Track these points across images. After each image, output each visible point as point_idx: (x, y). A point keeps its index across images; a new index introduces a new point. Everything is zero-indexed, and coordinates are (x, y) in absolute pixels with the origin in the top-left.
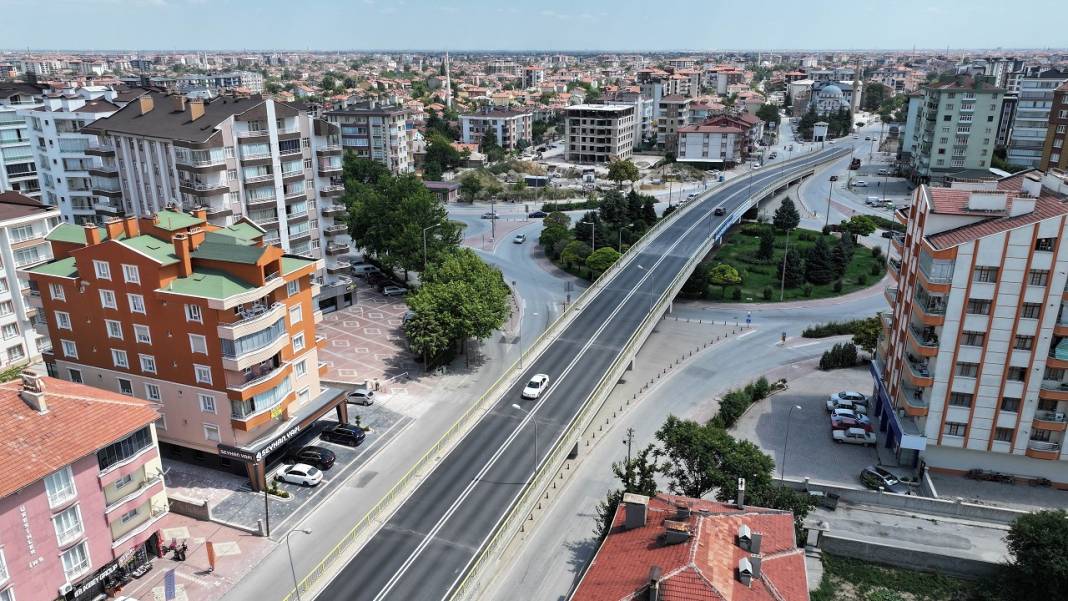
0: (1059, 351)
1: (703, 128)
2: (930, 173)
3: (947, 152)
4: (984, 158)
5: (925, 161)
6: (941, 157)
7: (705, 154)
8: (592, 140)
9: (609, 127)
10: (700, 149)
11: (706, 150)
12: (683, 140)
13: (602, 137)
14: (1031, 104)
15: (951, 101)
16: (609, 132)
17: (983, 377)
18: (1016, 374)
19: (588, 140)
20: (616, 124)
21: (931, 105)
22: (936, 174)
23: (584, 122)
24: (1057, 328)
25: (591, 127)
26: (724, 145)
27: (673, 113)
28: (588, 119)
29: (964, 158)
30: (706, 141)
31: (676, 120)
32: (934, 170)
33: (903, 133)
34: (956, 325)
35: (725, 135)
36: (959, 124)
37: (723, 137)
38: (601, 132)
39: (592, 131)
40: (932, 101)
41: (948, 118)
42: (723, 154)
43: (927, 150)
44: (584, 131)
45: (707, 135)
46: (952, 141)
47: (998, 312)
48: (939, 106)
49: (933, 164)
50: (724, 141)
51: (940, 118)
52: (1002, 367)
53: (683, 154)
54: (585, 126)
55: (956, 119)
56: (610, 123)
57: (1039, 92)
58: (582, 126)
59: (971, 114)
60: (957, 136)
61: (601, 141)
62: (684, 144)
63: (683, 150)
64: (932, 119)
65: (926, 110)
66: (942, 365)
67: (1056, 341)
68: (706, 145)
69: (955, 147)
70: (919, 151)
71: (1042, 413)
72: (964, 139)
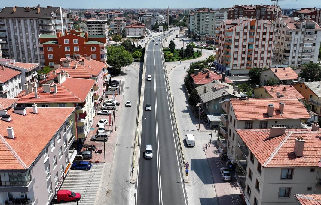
0: (249, 47)
1: (133, 26)
2: (200, 35)
3: (204, 29)
4: (212, 30)
5: (198, 32)
6: (202, 30)
7: (135, 34)
8: (96, 31)
9: (102, 27)
10: (133, 33)
11: (135, 33)
12: (128, 30)
13: (99, 30)
14: (219, 17)
15: (203, 15)
16: (102, 29)
17: (239, 54)
18: (244, 53)
19: (95, 32)
20: (104, 26)
21: (198, 17)
22: (202, 35)
23: (93, 26)
24: (249, 43)
25: (96, 27)
26: (140, 31)
27: (118, 23)
28: (94, 25)
29: (208, 31)
30: (135, 30)
31: (120, 25)
32: (201, 34)
33: (189, 26)
34: (234, 44)
35: (140, 28)
36: (206, 21)
37: (140, 29)
38: (99, 29)
39: (96, 29)
40: (198, 15)
41: (203, 20)
42: (140, 34)
43: (198, 29)
44: (93, 28)
45: (135, 28)
46: (205, 26)
47: (240, 41)
48: (201, 16)
49: (201, 33)
50: (140, 30)
51: (201, 20)
52: (241, 52)
53: (128, 35)
54: (94, 27)
55: (205, 20)
56: (102, 26)
57: (220, 14)
58: (92, 27)
59: (208, 18)
60: (206, 25)
61: (99, 32)
62: (128, 31)
63: (128, 33)
64: (199, 20)
65: (197, 18)
66: (232, 52)
67: (249, 45)
68: (135, 31)
69: (206, 28)
70: (196, 30)
71: (248, 60)
72: (207, 25)
